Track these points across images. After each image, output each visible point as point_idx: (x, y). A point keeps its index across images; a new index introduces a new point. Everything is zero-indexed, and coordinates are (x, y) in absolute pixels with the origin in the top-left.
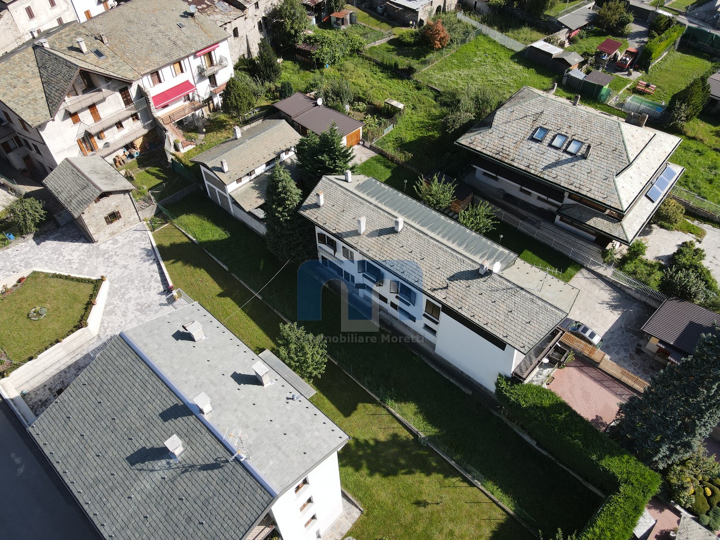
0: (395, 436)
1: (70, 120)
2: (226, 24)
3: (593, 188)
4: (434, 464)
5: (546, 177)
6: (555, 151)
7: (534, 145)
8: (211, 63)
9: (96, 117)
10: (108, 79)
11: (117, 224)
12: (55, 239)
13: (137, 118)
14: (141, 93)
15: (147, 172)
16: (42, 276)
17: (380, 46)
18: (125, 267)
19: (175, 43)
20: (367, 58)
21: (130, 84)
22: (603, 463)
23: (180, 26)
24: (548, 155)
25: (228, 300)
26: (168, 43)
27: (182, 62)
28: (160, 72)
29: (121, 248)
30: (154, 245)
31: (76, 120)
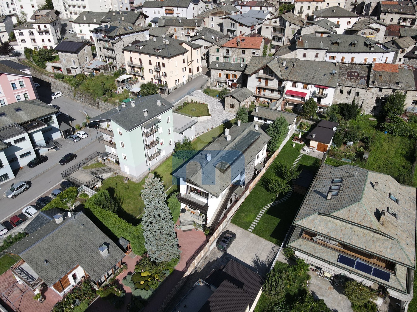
2: (352, 87)
6: (328, 189)
7: (329, 182)
8: (322, 93)
9: (266, 84)
11: (232, 109)
12: (222, 104)
13: (280, 94)
14: (284, 86)
16: (206, 106)
18: (218, 119)
19: (313, 79)
23: (324, 75)
24: (324, 188)
27: (308, 85)
28: (297, 83)
29: (225, 115)
31: (260, 81)
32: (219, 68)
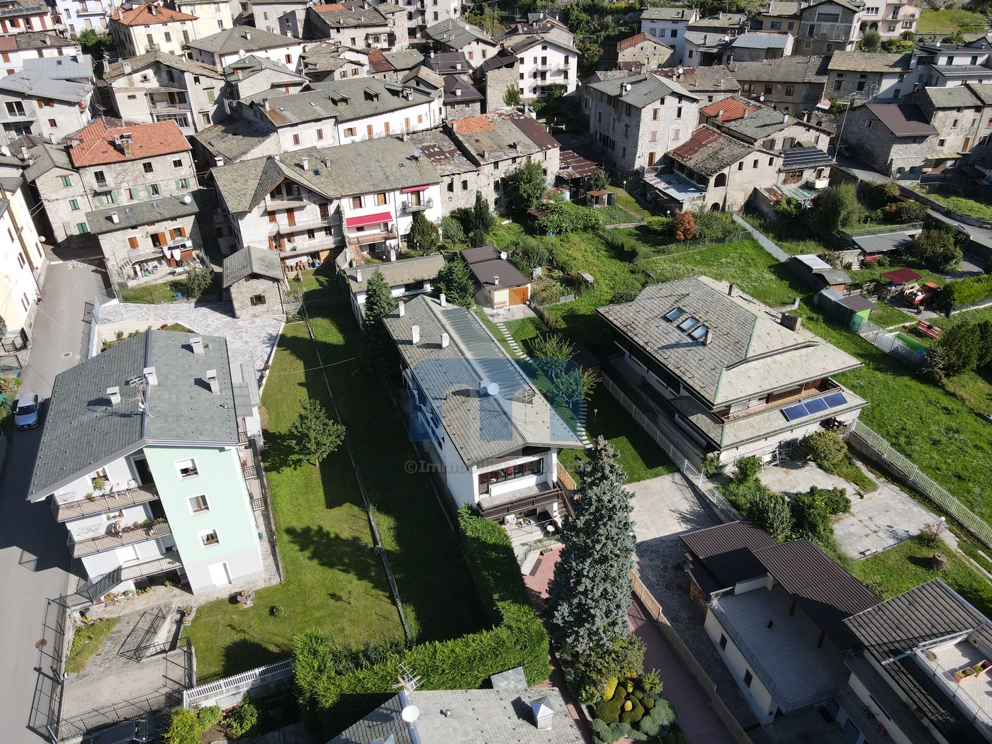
0: (356, 539)
1: (267, 218)
2: (454, 174)
3: (696, 375)
4: (373, 574)
5: (658, 356)
6: (680, 333)
7: (664, 324)
8: (419, 202)
9: (292, 221)
10: (310, 191)
11: (260, 308)
12: (210, 308)
13: (331, 234)
14: (338, 212)
15: (317, 279)
16: (180, 328)
17: (624, 229)
18: (246, 343)
19: (387, 178)
20: (600, 237)
21: (330, 201)
22: (500, 604)
23: (402, 165)
24: (672, 336)
25: (304, 390)
26: (381, 176)
27: (387, 194)
28: (362, 198)
29: (253, 328)
30: (280, 333)
31: (273, 220)
32: (124, 225)
